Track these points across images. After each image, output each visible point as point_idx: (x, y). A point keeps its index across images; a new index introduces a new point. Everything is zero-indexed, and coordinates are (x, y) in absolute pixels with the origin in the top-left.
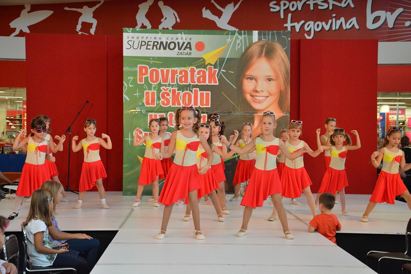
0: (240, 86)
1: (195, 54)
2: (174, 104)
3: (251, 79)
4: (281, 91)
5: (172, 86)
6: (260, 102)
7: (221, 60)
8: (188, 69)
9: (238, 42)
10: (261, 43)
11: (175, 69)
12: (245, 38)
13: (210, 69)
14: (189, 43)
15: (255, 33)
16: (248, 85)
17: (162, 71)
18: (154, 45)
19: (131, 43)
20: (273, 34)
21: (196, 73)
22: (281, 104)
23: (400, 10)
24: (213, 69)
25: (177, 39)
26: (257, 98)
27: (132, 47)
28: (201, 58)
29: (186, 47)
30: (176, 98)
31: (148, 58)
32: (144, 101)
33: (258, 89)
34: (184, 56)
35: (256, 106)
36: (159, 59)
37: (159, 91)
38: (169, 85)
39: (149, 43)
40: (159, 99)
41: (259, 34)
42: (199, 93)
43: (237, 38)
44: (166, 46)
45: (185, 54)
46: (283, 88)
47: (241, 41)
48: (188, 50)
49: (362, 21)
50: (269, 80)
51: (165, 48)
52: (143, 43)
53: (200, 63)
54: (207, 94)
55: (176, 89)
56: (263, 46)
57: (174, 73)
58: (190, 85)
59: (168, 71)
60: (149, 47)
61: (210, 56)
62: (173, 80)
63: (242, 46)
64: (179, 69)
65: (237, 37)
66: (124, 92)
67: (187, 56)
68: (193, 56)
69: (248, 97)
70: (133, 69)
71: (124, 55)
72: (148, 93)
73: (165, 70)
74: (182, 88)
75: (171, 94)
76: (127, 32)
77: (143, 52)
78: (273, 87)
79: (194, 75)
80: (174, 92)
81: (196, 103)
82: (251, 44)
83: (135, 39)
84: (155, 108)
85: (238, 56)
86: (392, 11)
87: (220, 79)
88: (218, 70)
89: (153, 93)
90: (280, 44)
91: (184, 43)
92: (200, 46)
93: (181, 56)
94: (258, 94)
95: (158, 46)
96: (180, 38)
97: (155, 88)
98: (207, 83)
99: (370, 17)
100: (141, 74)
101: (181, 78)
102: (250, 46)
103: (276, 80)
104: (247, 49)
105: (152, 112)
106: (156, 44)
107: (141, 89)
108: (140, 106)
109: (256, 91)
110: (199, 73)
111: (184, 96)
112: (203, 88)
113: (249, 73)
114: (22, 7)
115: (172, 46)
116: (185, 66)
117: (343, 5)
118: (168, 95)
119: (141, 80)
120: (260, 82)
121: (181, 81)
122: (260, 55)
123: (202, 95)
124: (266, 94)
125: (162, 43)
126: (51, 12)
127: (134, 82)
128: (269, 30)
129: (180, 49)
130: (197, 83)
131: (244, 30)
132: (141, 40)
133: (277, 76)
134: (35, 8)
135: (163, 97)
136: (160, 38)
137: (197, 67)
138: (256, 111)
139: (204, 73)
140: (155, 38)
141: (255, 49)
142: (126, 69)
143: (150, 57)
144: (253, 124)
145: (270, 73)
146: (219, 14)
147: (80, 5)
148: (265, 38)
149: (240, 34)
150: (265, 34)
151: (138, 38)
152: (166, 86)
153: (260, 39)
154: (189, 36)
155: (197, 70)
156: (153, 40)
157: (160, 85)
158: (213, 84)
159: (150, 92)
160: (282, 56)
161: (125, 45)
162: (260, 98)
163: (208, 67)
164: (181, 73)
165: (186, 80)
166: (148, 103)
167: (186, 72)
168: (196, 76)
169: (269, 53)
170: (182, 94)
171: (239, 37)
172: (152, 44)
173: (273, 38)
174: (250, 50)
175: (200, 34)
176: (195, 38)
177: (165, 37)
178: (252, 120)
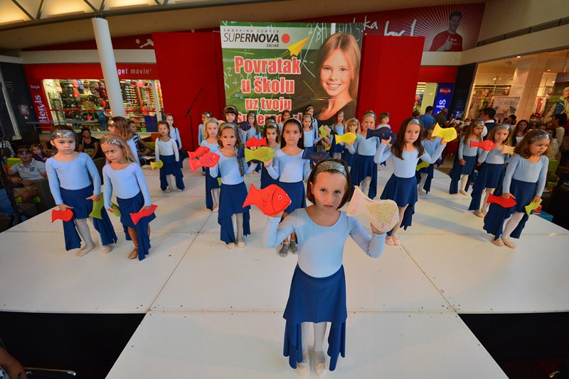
0: (318, 75)
1: (282, 45)
2: (265, 91)
3: (328, 69)
4: (351, 80)
5: (263, 75)
6: (334, 89)
7: (304, 52)
8: (276, 60)
9: (318, 34)
10: (338, 35)
11: (265, 60)
12: (324, 30)
13: (294, 59)
14: (276, 35)
15: (333, 25)
16: (325, 75)
17: (255, 62)
18: (247, 38)
19: (227, 36)
20: (349, 27)
21: (282, 64)
22: (350, 91)
23: (403, 31)
24: (297, 60)
25: (266, 31)
26: (332, 86)
27: (228, 39)
28: (286, 50)
29: (274, 40)
30: (266, 86)
31: (243, 50)
32: (241, 89)
33: (333, 78)
34: (272, 48)
35: (331, 93)
36: (252, 50)
37: (253, 80)
38: (261, 75)
39: (243, 36)
40: (253, 87)
41: (337, 27)
42: (285, 81)
43: (318, 31)
44: (256, 38)
45: (273, 46)
46: (353, 77)
47: (321, 33)
48: (275, 42)
50: (343, 70)
51: (256, 41)
52: (238, 36)
53: (285, 54)
54: (292, 83)
55: (267, 78)
56: (339, 38)
57: (265, 63)
58: (277, 74)
59: (259, 62)
60: (243, 39)
61: (294, 48)
62: (264, 71)
63: (321, 38)
64: (268, 60)
65: (317, 29)
66: (225, 81)
67: (275, 48)
68: (279, 48)
69: (325, 85)
70: (231, 61)
71: (223, 47)
72: (244, 82)
73: (257, 60)
74: (271, 77)
75: (262, 82)
76: (223, 25)
77: (238, 45)
78: (345, 76)
79: (280, 65)
80: (265, 80)
81: (282, 91)
82: (329, 36)
83: (230, 32)
84: (250, 94)
85: (317, 48)
86: (399, 32)
87: (303, 69)
88: (300, 61)
89: (248, 82)
90: (354, 36)
91: (272, 35)
92: (286, 38)
93: (270, 48)
94: (332, 82)
95: (250, 38)
96: (268, 31)
97: (249, 77)
98: (292, 73)
100: (238, 65)
101: (270, 68)
102: (328, 38)
103: (348, 70)
104: (326, 41)
105: (248, 98)
106: (248, 36)
107: (239, 79)
108: (238, 93)
109: (332, 80)
110: (285, 64)
111: (273, 84)
112: (288, 77)
113: (326, 63)
115: (262, 38)
116: (274, 58)
117: (372, 28)
118: (260, 83)
119: (238, 71)
120: (335, 72)
121: (270, 71)
122: (336, 47)
123: (287, 82)
124: (339, 82)
125: (253, 35)
127: (232, 72)
128: (345, 22)
129: (269, 41)
130: (283, 73)
131: (324, 22)
132: (236, 33)
133: (349, 67)
135: (256, 85)
136: (252, 31)
137: (284, 58)
138: (330, 97)
139: (289, 63)
140: (248, 31)
141: (333, 41)
142: (225, 60)
143: (243, 49)
144: (328, 107)
145: (344, 64)
148: (341, 30)
149: (320, 26)
150: (341, 27)
151: (233, 30)
152: (258, 75)
153: (337, 31)
154: (277, 28)
155: (283, 61)
156: (246, 33)
157: (253, 74)
158: (296, 73)
159: (246, 80)
161: (223, 38)
162: (335, 86)
163: (293, 57)
164: (270, 64)
165: (274, 71)
166: (244, 90)
167: (274, 62)
168: (283, 66)
169: (344, 44)
170: (271, 82)
171: (319, 29)
172: (245, 36)
173: (348, 30)
174: (328, 42)
175: (286, 26)
176: (282, 31)
177: (256, 30)
178: (326, 104)
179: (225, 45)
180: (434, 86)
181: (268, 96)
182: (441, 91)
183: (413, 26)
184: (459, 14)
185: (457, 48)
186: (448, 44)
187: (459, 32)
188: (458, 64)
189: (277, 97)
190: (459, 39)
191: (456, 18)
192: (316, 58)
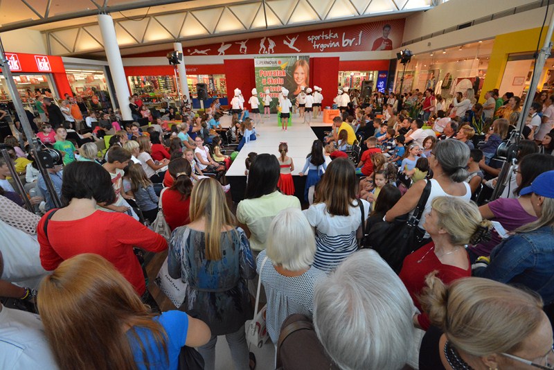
0: (293, 76)
1: (278, 65)
3: (297, 73)
4: (306, 78)
7: (287, 67)
10: (300, 60)
13: (283, 70)
14: (276, 61)
16: (296, 76)
19: (257, 62)
22: (306, 82)
23: (354, 39)
25: (272, 60)
26: (299, 80)
27: (257, 64)
29: (275, 63)
30: (272, 81)
35: (298, 83)
36: (266, 68)
37: (267, 79)
38: (270, 77)
40: (267, 82)
42: (280, 79)
44: (268, 63)
45: (274, 65)
46: (307, 76)
49: (341, 44)
50: (303, 74)
52: (261, 62)
53: (279, 68)
54: (282, 80)
55: (272, 78)
56: (300, 62)
57: (271, 72)
58: (277, 76)
60: (263, 63)
61: (283, 66)
62: (271, 75)
64: (273, 71)
66: (255, 80)
69: (296, 80)
70: (258, 72)
73: (268, 71)
74: (274, 78)
76: (255, 59)
77: (261, 66)
78: (304, 76)
79: (278, 73)
82: (296, 61)
86: (351, 39)
87: (286, 74)
88: (285, 71)
90: (306, 61)
91: (274, 61)
92: (280, 62)
95: (266, 63)
99: (344, 41)
100: (261, 73)
101: (274, 74)
103: (305, 74)
107: (261, 78)
109: (298, 78)
112: (281, 77)
113: (296, 71)
114: (221, 44)
115: (270, 63)
116: (275, 70)
117: (334, 37)
118: (270, 80)
119: (261, 76)
120: (299, 75)
122: (299, 65)
124: (301, 79)
126: (231, 45)
127: (259, 76)
130: (279, 76)
133: (305, 72)
134: (226, 43)
136: (266, 60)
138: (298, 85)
139: (281, 72)
141: (298, 63)
142: (256, 72)
143: (263, 67)
145: (303, 72)
146: (289, 42)
147: (240, 41)
151: (259, 60)
155: (279, 71)
156: (264, 61)
157: (267, 77)
158: (284, 76)
159: (264, 79)
160: (307, 64)
161: (255, 63)
166: (263, 83)
167: (275, 72)
169: (302, 64)
170: (274, 80)
171: (292, 58)
174: (296, 63)
176: (278, 60)
177: (268, 60)
178: (297, 88)
179: (256, 66)
180: (376, 73)
181: (273, 85)
182: (380, 76)
183: (360, 35)
184: (389, 27)
185: (389, 48)
186: (383, 45)
187: (389, 37)
188: (390, 58)
189: (277, 85)
190: (390, 42)
191: (387, 29)
192: (292, 69)
